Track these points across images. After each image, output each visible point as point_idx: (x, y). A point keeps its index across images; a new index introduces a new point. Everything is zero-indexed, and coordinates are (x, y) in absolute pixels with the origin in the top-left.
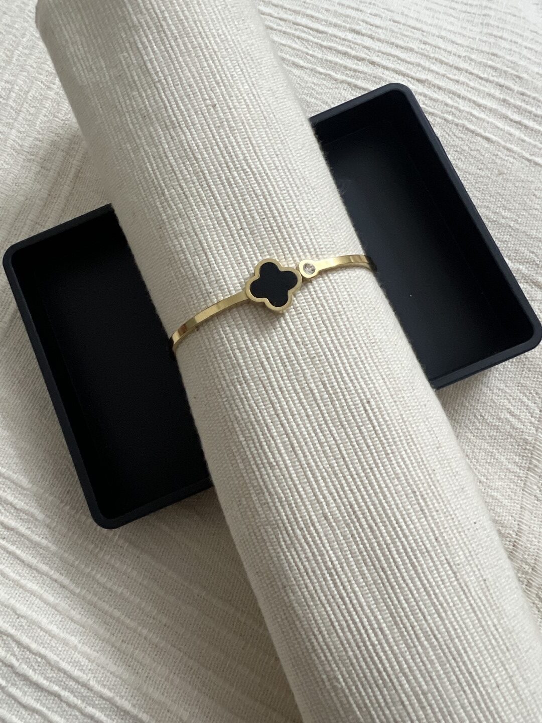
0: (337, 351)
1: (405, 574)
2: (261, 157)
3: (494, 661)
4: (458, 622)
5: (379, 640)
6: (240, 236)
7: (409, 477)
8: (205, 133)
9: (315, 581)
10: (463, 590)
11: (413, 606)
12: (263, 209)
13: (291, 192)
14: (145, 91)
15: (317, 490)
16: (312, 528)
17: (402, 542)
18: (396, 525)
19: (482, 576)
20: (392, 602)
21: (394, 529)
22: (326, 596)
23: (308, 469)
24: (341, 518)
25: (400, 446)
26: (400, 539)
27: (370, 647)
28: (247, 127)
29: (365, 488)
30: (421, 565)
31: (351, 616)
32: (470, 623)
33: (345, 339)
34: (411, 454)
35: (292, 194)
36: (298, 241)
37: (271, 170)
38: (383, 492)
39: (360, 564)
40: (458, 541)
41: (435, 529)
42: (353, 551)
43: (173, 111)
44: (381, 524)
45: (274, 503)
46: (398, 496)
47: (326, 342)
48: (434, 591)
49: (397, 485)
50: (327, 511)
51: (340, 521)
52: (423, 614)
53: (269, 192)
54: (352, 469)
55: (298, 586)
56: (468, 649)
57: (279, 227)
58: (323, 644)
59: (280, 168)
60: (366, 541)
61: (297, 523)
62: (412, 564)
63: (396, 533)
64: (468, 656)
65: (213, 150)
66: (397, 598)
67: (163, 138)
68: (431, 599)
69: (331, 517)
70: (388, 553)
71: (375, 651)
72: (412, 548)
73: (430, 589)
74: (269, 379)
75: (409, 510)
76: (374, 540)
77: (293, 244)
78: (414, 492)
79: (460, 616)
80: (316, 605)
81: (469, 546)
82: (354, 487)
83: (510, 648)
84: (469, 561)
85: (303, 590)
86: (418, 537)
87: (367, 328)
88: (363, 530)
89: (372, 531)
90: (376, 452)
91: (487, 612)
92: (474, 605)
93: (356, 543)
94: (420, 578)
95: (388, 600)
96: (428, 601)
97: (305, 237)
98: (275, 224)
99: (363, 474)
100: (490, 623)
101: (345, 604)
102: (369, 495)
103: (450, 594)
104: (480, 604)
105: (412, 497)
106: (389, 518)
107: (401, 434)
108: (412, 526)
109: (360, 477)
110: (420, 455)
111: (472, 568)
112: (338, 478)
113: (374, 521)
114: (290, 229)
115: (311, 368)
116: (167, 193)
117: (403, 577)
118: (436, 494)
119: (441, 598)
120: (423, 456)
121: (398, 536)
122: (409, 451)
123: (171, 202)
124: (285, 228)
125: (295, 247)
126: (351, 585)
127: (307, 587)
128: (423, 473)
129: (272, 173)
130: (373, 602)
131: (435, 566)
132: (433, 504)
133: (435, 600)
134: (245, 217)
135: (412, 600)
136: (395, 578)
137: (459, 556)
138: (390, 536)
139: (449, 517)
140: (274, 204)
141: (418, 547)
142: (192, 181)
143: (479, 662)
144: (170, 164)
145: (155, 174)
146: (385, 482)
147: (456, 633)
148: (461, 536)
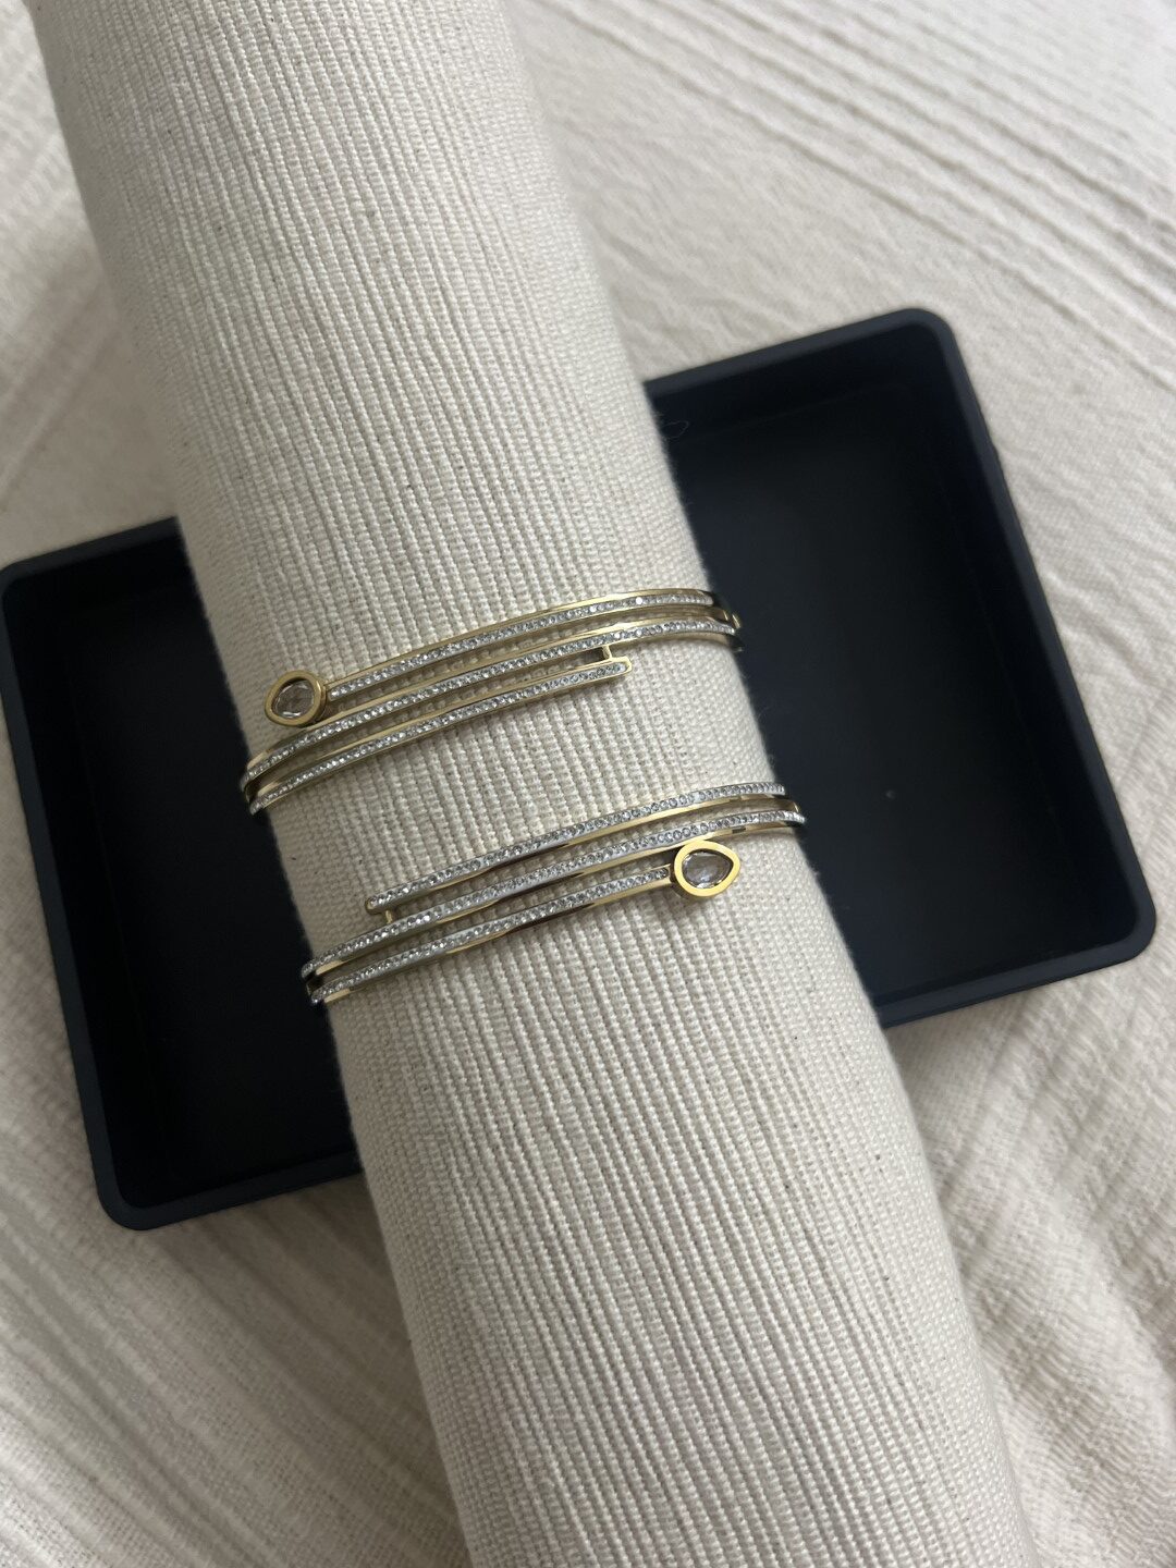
0: (601, 766)
1: (712, 1258)
2: (466, 334)
3: (887, 1449)
4: (816, 1363)
5: (640, 1393)
6: (405, 502)
7: (738, 1048)
8: (345, 271)
9: (518, 1260)
10: (836, 1298)
11: (721, 1327)
12: (461, 447)
13: (527, 415)
14: (225, 172)
15: (535, 1066)
16: (517, 1148)
17: (711, 1190)
18: (702, 1152)
19: (881, 1270)
20: (678, 1315)
21: (697, 1160)
22: (536, 1294)
23: (518, 1019)
24: (582, 1131)
25: (725, 979)
26: (707, 1182)
27: (623, 1407)
28: (441, 265)
29: (640, 1066)
30: (747, 1240)
31: (586, 1338)
32: (843, 1368)
33: (620, 742)
34: (746, 1000)
35: (529, 419)
36: (534, 523)
37: (485, 364)
38: (678, 1079)
39: (616, 1233)
40: (834, 1193)
41: (786, 1163)
42: (603, 1205)
43: (280, 220)
44: (669, 1148)
45: (445, 1087)
46: (711, 1089)
47: (577, 745)
48: (770, 1295)
49: (709, 1065)
50: (553, 1112)
51: (579, 1137)
52: (741, 1343)
53: (476, 411)
54: (616, 1025)
55: (484, 1267)
56: (833, 1421)
57: (493, 489)
58: (523, 1393)
59: (507, 360)
60: (633, 1184)
61: (488, 1134)
62: (730, 1238)
63: (700, 1168)
64: (830, 1436)
65: (361, 311)
66: (690, 1308)
67: (256, 279)
68: (762, 1314)
69: (560, 1127)
70: (679, 1212)
71: (632, 1414)
72: (731, 1203)
73: (762, 1291)
74: (449, 819)
75: (732, 1119)
76: (651, 1183)
77: (522, 529)
78: (747, 1082)
79: (824, 1352)
80: (516, 1312)
81: (858, 1205)
82: (617, 1064)
83: (926, 1423)
84: (854, 1236)
85: (492, 1277)
86: (746, 1179)
87: (673, 721)
88: (629, 1158)
89: (648, 1162)
90: (671, 990)
91: (885, 1346)
92: (858, 1330)
93: (611, 1186)
94: (742, 1268)
95: (671, 1312)
96: (757, 1317)
97: (550, 516)
98: (484, 482)
99: (638, 1037)
100: (887, 1368)
101: (577, 1316)
102: (648, 1083)
103: (804, 1305)
104: (870, 1328)
105: (741, 1093)
106: (686, 1135)
107: (729, 954)
108: (736, 1156)
109: (631, 1043)
110: (767, 1002)
111: (860, 1251)
112: (582, 1043)
113: (655, 1140)
114: (518, 496)
115: (540, 800)
116: (257, 401)
117: (706, 1264)
118: (796, 1089)
119: (785, 1312)
120: (773, 1005)
121: (703, 1175)
122: (743, 992)
123: (264, 421)
124: (507, 493)
125: (524, 535)
126: (593, 1277)
127: (500, 1272)
128: (771, 1042)
129: (488, 370)
130: (638, 1315)
131: (780, 1244)
132: (787, 1111)
133: (771, 1316)
134: (419, 459)
135: (723, 1313)
136: (691, 1265)
137: (833, 1226)
138: (687, 1175)
139: (820, 1141)
140: (486, 439)
141: (744, 1200)
142: (311, 376)
143: (853, 1450)
144: (267, 336)
145: (234, 356)
146: (684, 1055)
147: (810, 1386)
148: (842, 1182)
